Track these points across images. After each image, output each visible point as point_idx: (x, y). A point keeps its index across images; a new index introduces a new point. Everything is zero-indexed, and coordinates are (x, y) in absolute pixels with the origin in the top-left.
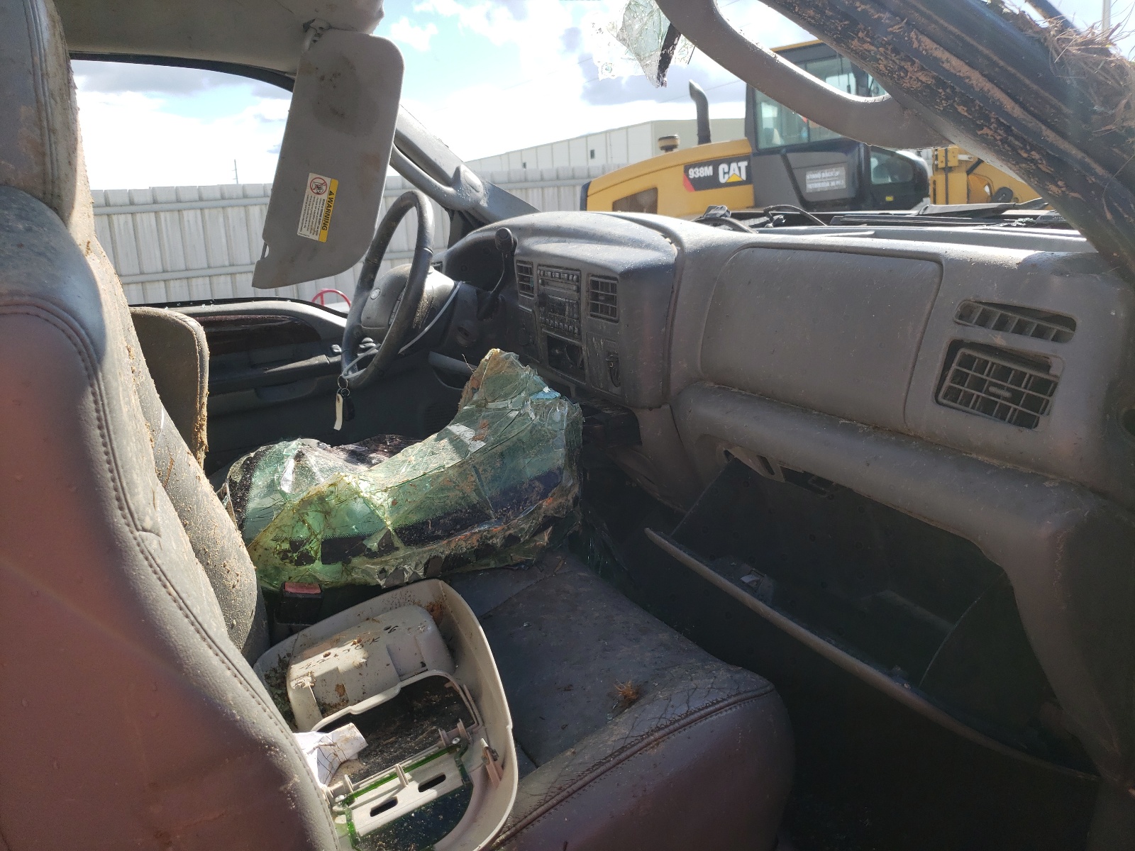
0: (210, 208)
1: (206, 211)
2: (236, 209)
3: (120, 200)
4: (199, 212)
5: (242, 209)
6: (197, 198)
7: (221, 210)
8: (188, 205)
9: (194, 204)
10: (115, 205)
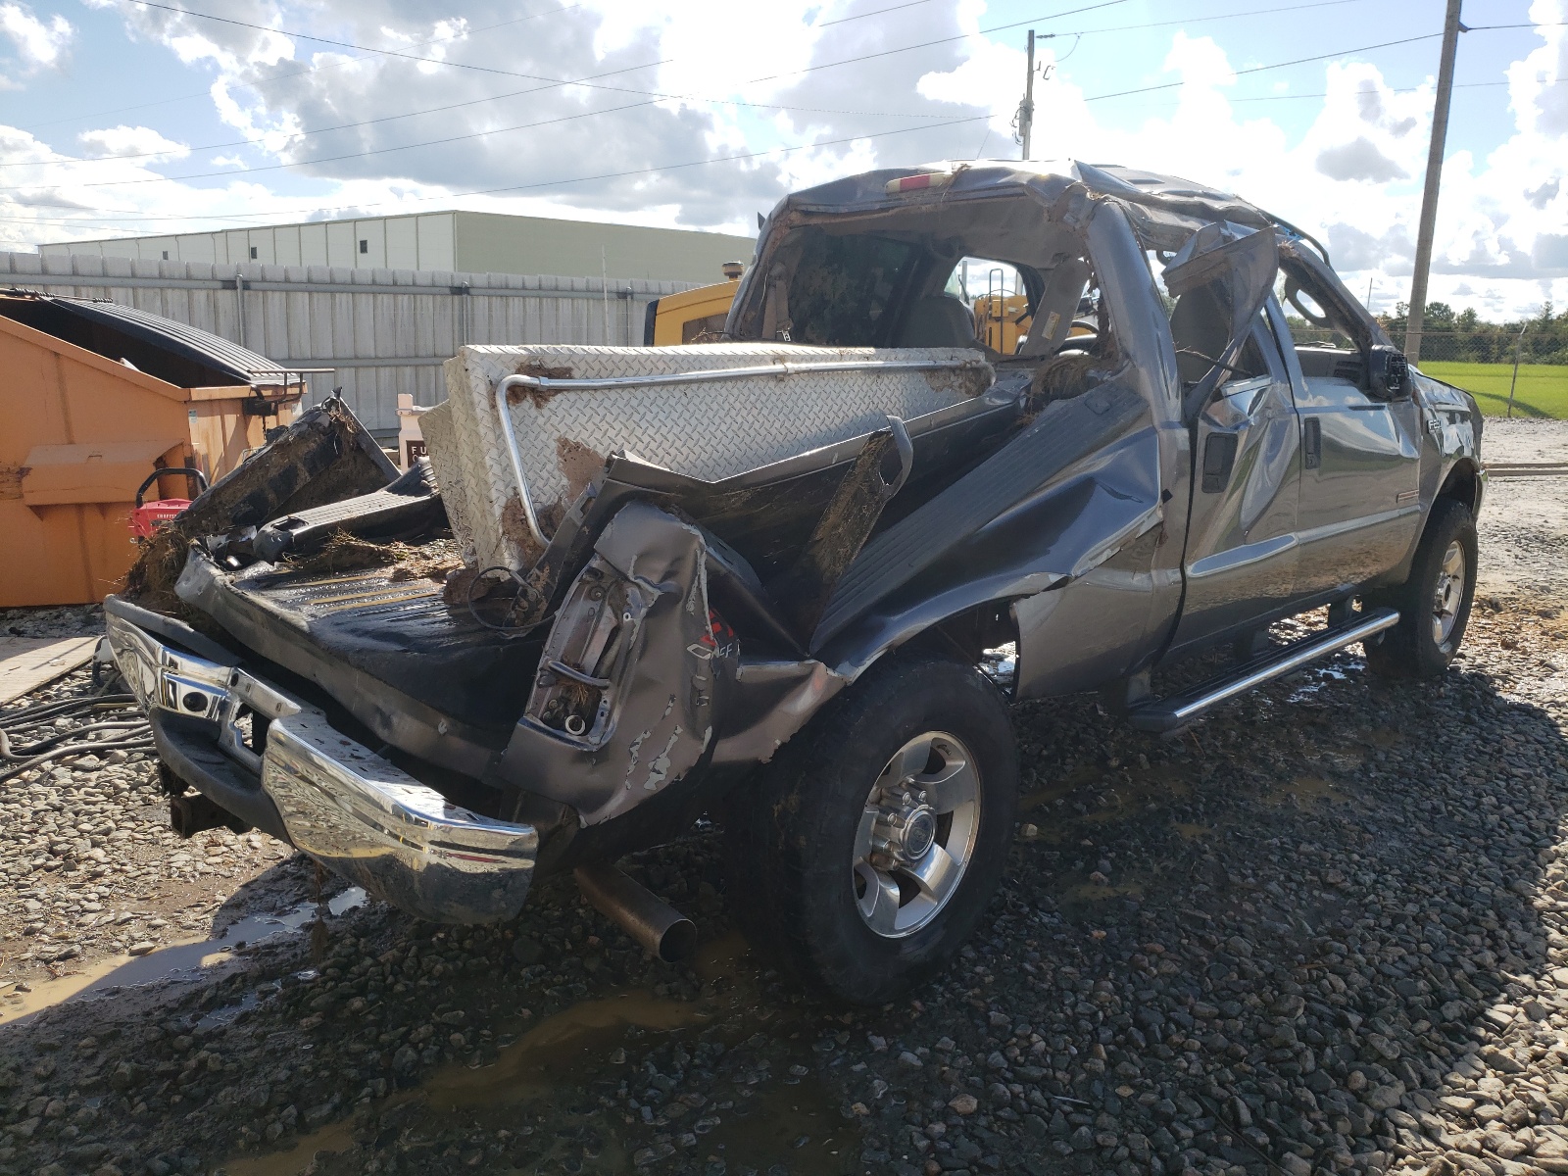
0: (144, 287)
1: (140, 292)
2: (177, 292)
3: (29, 267)
4: (130, 291)
5: (185, 293)
6: (129, 273)
7: (158, 291)
8: (119, 281)
9: (127, 281)
10: (23, 273)
